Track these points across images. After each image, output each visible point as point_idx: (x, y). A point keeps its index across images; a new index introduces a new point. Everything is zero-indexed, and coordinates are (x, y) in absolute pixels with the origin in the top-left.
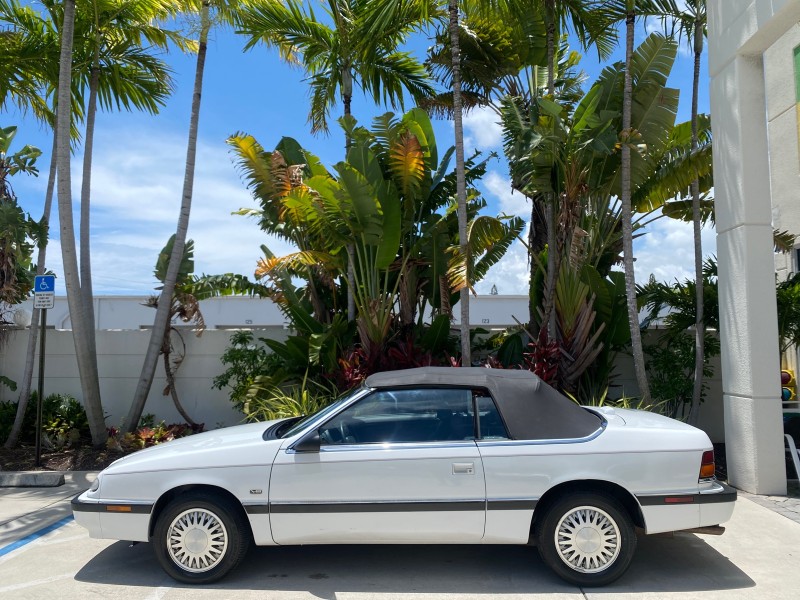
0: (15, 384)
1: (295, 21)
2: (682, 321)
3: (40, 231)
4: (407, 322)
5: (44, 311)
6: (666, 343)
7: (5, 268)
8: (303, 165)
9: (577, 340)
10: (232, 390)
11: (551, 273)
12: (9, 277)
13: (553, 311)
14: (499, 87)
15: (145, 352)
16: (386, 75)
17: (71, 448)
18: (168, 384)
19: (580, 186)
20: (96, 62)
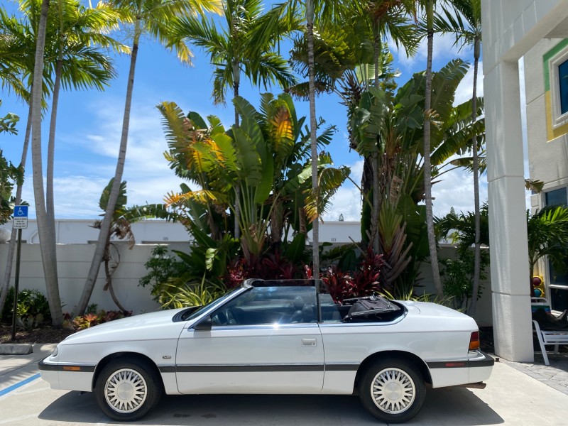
2: (467, 241)
3: (19, 173)
4: (276, 240)
5: (20, 230)
8: (204, 130)
9: (393, 255)
10: (152, 287)
11: (375, 208)
13: (377, 234)
14: (341, 78)
16: (262, 68)
17: (37, 328)
18: (107, 282)
19: (396, 148)
20: (61, 57)
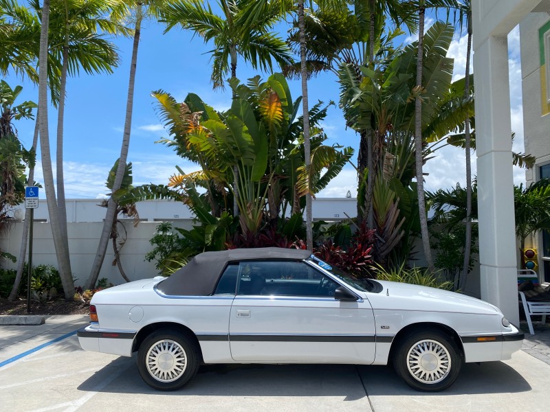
0: (15, 258)
1: (199, 14)
2: (460, 215)
3: (30, 156)
4: (273, 217)
5: (32, 210)
6: (447, 230)
7: (7, 181)
8: (202, 112)
9: (386, 229)
10: (157, 262)
11: (370, 184)
12: (10, 188)
13: (371, 209)
14: (337, 57)
15: (100, 237)
16: (260, 50)
17: (51, 300)
18: (115, 258)
19: (387, 125)
20: (68, 44)
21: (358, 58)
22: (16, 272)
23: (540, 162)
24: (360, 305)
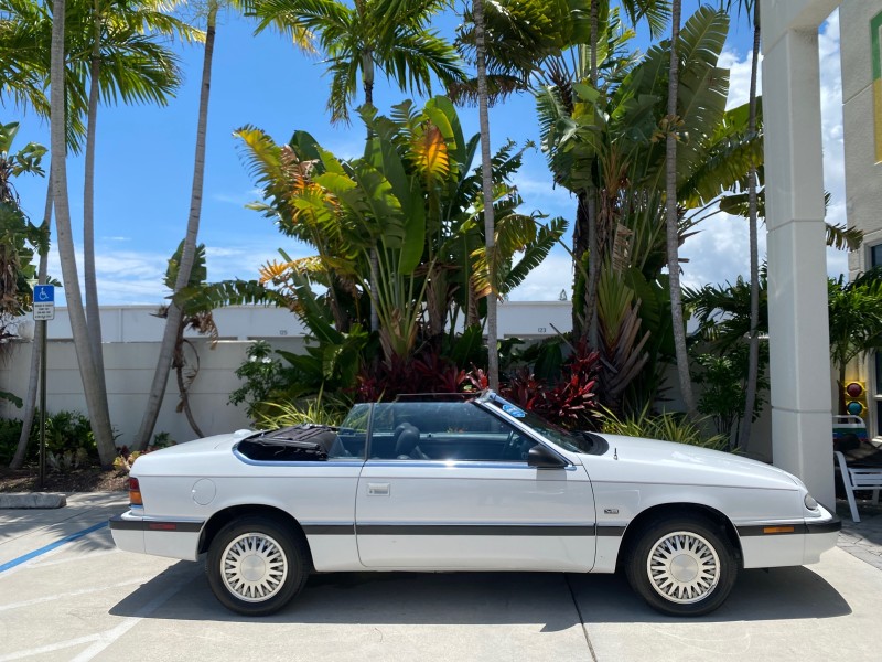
0: (21, 400)
1: (310, 0)
2: (738, 327)
3: (40, 236)
4: (435, 332)
5: (44, 322)
6: (719, 352)
7: (4, 276)
8: (316, 161)
9: (619, 351)
10: (249, 406)
11: (592, 277)
12: (10, 287)
13: (595, 319)
14: (539, 70)
15: (155, 366)
16: (412, 59)
17: (78, 468)
18: (181, 400)
19: (620, 180)
20: (97, 52)
21: (571, 71)
22: (22, 423)
23: (871, 239)
24: (570, 475)
